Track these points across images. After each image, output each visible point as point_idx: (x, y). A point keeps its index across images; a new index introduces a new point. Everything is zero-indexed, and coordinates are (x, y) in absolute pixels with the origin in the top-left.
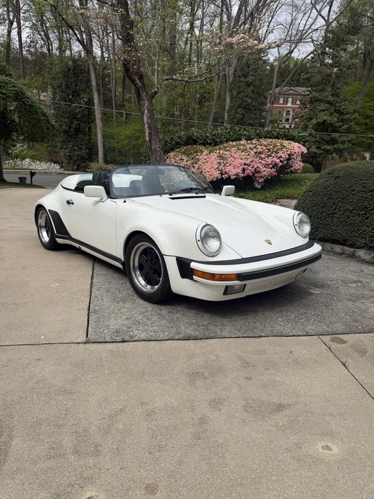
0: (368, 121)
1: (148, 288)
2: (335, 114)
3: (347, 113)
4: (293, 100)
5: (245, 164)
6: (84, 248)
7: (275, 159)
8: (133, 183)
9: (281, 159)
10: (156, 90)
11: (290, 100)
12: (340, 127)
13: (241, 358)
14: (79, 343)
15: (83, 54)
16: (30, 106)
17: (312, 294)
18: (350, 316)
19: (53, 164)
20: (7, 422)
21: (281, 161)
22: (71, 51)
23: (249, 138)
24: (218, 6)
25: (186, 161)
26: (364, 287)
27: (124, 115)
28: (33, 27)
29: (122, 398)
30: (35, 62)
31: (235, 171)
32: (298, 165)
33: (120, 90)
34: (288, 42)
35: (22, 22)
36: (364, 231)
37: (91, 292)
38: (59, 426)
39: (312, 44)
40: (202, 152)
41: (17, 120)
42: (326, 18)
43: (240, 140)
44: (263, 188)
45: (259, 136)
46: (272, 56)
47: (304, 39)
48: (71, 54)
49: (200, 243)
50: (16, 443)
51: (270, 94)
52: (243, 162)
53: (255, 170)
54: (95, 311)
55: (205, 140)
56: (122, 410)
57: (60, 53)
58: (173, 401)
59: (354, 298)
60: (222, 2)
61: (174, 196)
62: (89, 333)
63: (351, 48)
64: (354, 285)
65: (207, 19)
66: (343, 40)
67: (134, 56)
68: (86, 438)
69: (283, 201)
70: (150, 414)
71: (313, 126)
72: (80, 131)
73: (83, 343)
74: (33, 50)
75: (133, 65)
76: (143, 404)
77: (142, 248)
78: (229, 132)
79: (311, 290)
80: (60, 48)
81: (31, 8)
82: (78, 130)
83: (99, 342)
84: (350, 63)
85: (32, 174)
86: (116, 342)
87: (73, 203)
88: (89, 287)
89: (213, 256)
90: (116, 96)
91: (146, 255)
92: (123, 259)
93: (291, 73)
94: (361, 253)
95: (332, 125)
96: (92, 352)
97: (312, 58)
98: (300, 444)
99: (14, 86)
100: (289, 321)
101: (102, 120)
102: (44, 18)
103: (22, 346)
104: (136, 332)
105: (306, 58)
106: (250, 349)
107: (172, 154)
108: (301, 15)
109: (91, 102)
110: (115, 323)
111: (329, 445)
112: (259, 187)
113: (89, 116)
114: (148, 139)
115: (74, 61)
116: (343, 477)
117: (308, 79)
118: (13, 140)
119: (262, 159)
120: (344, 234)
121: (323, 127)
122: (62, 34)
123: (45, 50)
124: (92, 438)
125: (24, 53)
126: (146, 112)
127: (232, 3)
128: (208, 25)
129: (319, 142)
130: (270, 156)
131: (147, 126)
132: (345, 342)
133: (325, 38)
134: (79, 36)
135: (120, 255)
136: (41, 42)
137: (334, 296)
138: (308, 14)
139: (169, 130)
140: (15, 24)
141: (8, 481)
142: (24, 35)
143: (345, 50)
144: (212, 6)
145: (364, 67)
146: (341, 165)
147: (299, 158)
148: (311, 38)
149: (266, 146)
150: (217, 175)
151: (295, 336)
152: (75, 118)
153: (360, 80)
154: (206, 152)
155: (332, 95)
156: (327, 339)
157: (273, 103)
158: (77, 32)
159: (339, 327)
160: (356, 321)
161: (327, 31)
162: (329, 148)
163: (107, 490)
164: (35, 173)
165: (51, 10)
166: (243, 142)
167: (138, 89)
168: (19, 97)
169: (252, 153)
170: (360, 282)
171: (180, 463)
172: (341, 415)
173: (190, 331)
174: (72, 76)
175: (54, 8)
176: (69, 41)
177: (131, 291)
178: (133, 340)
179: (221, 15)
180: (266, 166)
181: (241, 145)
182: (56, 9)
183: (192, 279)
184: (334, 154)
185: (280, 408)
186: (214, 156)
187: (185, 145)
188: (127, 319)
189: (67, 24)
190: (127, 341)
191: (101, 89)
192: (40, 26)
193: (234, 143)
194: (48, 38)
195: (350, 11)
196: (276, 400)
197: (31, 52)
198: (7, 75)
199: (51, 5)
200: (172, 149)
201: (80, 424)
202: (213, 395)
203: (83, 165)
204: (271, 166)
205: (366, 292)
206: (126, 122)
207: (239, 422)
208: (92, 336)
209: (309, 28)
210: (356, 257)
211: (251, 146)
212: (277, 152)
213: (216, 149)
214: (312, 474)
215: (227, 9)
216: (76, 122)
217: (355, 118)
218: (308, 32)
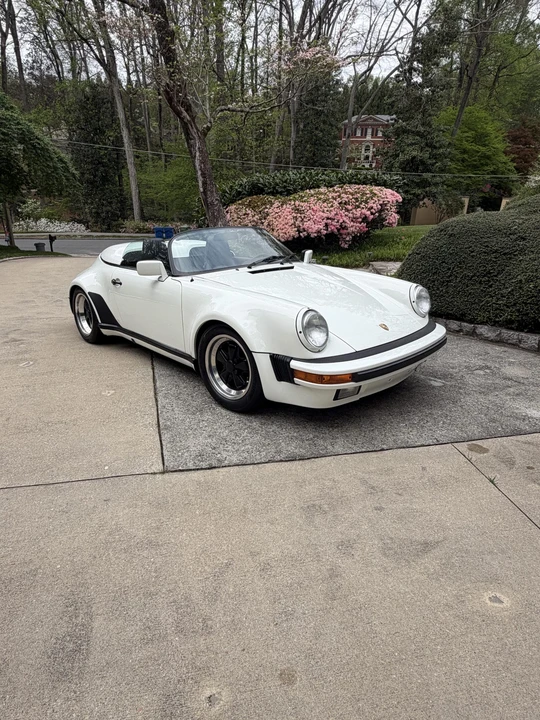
0: (466, 156)
1: (232, 394)
2: (427, 149)
3: (440, 147)
4: (373, 132)
5: (328, 218)
6: (138, 341)
7: (364, 211)
8: (194, 251)
9: (373, 210)
10: (209, 125)
11: (369, 131)
12: (433, 165)
13: (364, 482)
14: (155, 473)
15: (103, 77)
16: (42, 149)
17: (434, 387)
18: (486, 415)
19: (76, 224)
20: (82, 595)
21: (372, 213)
22: (87, 73)
23: (330, 185)
24: (275, 8)
25: (252, 216)
26: (494, 374)
27: (163, 158)
28: (35, 41)
29: (224, 547)
30: (41, 90)
31: (316, 227)
32: (393, 217)
33: (155, 124)
34: (365, 55)
35: (19, 34)
36: (488, 302)
37: (156, 400)
38: (151, 594)
39: (396, 57)
40: (272, 204)
41: (26, 168)
42: (413, 23)
43: (319, 187)
44: (351, 248)
45: (342, 182)
46: (346, 74)
47: (387, 50)
48: (88, 78)
49: (302, 335)
50: (98, 623)
51: (345, 125)
52: (325, 215)
53: (341, 226)
54: (167, 428)
55: (274, 188)
56: (228, 565)
57: (73, 76)
58: (290, 547)
59: (486, 390)
60: (281, 3)
61: (254, 269)
62: (166, 458)
63: (444, 61)
64: (482, 372)
65: (262, 27)
66: (436, 52)
67: (178, 80)
68: (189, 610)
69: (378, 265)
70: (265, 568)
71: (401, 164)
72: (108, 181)
73: (160, 473)
74: (37, 73)
75: (179, 92)
76: (253, 554)
77: (220, 342)
78: (304, 177)
79: (432, 383)
80: (73, 70)
81: (30, 14)
82: (105, 179)
83: (180, 471)
84: (443, 82)
85: (52, 239)
86: (202, 469)
87: (121, 284)
88: (152, 393)
89: (319, 351)
90: (150, 132)
91: (226, 351)
92: (194, 356)
93: (371, 97)
94: (483, 330)
95: (422, 162)
96: (174, 485)
97: (397, 76)
98: (461, 596)
99: (18, 124)
100: (412, 425)
101: (135, 165)
102: (49, 29)
103: (82, 483)
104: (225, 454)
105: (388, 76)
106: (372, 469)
107: (232, 207)
108: (381, 19)
109: (119, 141)
110: (196, 443)
111: (498, 595)
112: (346, 246)
113: (118, 160)
114: (202, 190)
115: (93, 87)
116: (525, 640)
117: (392, 105)
118: (22, 195)
119: (347, 210)
120: (462, 307)
121: (412, 165)
122: (75, 50)
123: (53, 72)
124: (197, 608)
125: (26, 77)
126: (198, 154)
127: (294, 4)
128: (264, 34)
129: (408, 185)
130: (359, 207)
131: (199, 173)
132: (485, 451)
133: (413, 50)
134: (97, 53)
135: (190, 350)
136: (48, 62)
137: (460, 388)
138: (390, 17)
139: (221, 175)
140: (10, 38)
141: (98, 682)
142: (24, 52)
143: (437, 65)
144: (268, 8)
145: (460, 86)
146: (454, 219)
147: (394, 209)
148: (395, 49)
149: (351, 194)
150: (293, 232)
151: (423, 446)
152: (100, 163)
153: (456, 104)
154: (276, 204)
155: (423, 125)
156: (463, 447)
157: (349, 137)
158: (94, 48)
159: (475, 430)
160: (493, 421)
161: (415, 40)
162: (419, 192)
163: (231, 684)
164: (55, 238)
165: (58, 17)
166: (323, 189)
167: (186, 124)
168: (25, 138)
169: (336, 203)
170: (488, 368)
171: (317, 636)
172: (503, 552)
173: (293, 448)
174: (92, 107)
175: (61, 14)
176: (84, 60)
177: (207, 397)
178: (223, 464)
179: (280, 20)
180: (354, 219)
181: (321, 194)
182: (63, 15)
183: (293, 382)
184: (426, 200)
185: (426, 547)
186: (288, 208)
187: (249, 195)
188: (210, 436)
189: (80, 36)
190: (215, 468)
191: (131, 123)
192: (44, 40)
193: (312, 191)
194: (56, 56)
195: (444, 13)
196: (419, 537)
197: (35, 75)
198: (7, 109)
199: (57, 10)
200: (233, 202)
201: (178, 589)
202: (340, 536)
203: (114, 223)
204: (360, 220)
205: (497, 381)
206: (166, 167)
207: (380, 572)
208: (170, 464)
209: (393, 36)
210: (477, 335)
211: (335, 195)
212: (366, 202)
213: (290, 200)
214: (484, 638)
215: (288, 12)
216: (102, 169)
217: (450, 153)
218: (392, 42)
